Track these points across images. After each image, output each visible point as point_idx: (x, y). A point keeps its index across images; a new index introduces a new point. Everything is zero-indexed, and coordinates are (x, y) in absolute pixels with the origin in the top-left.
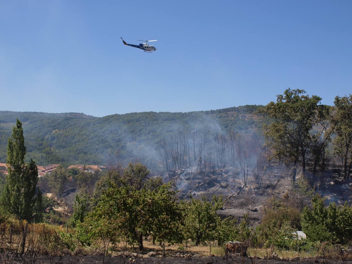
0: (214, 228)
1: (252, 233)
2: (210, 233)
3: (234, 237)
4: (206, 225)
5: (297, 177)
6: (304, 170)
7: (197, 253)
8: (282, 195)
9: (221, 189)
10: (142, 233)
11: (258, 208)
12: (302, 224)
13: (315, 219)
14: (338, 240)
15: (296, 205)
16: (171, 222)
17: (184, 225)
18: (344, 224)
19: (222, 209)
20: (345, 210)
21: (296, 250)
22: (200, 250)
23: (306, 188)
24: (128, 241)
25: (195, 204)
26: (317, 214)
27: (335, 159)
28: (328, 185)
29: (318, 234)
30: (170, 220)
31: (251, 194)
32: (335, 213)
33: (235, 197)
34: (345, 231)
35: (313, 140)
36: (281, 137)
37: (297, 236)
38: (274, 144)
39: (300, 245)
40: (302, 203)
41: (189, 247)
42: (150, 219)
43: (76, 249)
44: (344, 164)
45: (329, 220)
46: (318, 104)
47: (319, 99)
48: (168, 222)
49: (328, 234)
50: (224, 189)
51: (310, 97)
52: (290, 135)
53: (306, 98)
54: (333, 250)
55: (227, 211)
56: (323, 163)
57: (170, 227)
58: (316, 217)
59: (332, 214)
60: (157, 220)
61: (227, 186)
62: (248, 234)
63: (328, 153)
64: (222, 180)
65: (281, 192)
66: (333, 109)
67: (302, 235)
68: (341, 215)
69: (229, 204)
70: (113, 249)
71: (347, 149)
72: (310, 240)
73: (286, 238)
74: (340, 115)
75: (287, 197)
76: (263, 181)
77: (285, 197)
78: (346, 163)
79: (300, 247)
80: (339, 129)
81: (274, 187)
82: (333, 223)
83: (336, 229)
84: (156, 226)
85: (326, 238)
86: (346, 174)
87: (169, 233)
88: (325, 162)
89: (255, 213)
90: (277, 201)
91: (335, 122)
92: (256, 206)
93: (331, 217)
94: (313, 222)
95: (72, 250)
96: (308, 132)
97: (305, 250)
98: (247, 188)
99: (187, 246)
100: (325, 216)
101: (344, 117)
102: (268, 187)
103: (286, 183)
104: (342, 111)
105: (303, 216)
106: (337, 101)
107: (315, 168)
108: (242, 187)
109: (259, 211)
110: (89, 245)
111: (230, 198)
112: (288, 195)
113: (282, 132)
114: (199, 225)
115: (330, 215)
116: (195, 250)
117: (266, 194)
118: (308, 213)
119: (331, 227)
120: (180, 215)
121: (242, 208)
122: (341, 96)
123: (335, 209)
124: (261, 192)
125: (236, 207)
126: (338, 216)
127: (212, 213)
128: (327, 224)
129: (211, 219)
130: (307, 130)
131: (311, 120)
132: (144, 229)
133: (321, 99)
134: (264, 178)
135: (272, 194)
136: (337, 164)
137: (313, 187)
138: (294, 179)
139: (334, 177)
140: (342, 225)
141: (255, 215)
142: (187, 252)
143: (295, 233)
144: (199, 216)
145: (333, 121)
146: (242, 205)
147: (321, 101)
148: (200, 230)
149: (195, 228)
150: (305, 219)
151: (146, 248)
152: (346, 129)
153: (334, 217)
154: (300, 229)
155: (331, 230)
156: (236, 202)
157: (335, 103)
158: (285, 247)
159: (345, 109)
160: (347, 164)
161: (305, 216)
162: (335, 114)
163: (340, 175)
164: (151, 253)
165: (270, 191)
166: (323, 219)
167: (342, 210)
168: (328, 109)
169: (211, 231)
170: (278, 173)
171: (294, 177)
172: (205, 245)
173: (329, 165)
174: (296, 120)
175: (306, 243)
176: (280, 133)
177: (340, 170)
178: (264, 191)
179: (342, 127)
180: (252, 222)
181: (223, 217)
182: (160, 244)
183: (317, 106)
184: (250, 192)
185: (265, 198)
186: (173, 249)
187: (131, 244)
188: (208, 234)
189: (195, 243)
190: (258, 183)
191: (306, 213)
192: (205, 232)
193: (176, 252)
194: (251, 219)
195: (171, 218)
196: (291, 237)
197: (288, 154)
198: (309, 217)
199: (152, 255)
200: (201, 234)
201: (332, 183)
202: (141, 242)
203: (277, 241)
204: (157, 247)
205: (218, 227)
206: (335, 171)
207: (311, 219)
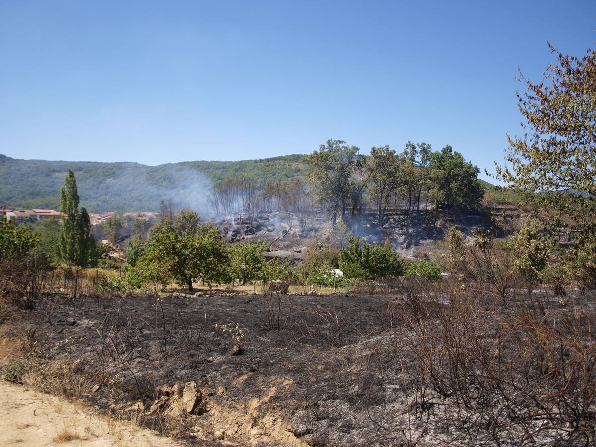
0: (259, 269)
1: (294, 272)
2: (256, 273)
3: (277, 277)
4: (252, 266)
5: (337, 221)
6: (343, 214)
7: (243, 292)
8: (324, 238)
9: (268, 232)
10: (191, 275)
11: (302, 249)
12: (340, 263)
13: (351, 258)
14: (371, 276)
15: (336, 246)
16: (218, 264)
17: (231, 267)
18: (376, 262)
19: (268, 251)
20: (377, 249)
21: (333, 287)
22: (247, 289)
23: (345, 230)
24: (178, 283)
25: (241, 247)
26: (352, 254)
27: (371, 204)
28: (365, 227)
29: (353, 271)
30: (217, 262)
31: (296, 236)
32: (368, 252)
33: (281, 240)
34: (377, 268)
35: (352, 187)
36: (322, 184)
37: (335, 274)
38: (317, 191)
39: (337, 282)
40: (341, 243)
41: (236, 286)
42: (198, 262)
43: (127, 291)
44: (379, 208)
45: (363, 259)
46: (357, 154)
47: (357, 149)
48: (215, 264)
49: (362, 271)
50: (271, 233)
51: (350, 147)
52: (331, 182)
53: (346, 148)
54: (365, 285)
55: (273, 252)
56: (361, 208)
57: (217, 269)
58: (352, 256)
59: (365, 253)
60: (205, 263)
61: (274, 230)
62: (291, 273)
63: (365, 199)
64: (269, 225)
65: (323, 235)
66: (370, 158)
67: (339, 272)
68: (373, 254)
69: (276, 247)
70: (163, 291)
71: (382, 195)
72: (346, 277)
73: (325, 276)
74: (375, 164)
75: (328, 239)
76: (307, 225)
77: (327, 239)
78: (380, 207)
79: (337, 283)
80: (374, 177)
81: (317, 230)
82: (367, 261)
83: (370, 267)
84: (204, 269)
85: (360, 275)
86: (380, 217)
87: (217, 275)
88: (363, 207)
89: (299, 254)
90: (319, 243)
91: (372, 170)
92: (300, 247)
93: (365, 256)
94: (349, 261)
95: (124, 293)
96: (347, 180)
97: (341, 286)
98: (292, 232)
99: (234, 286)
100: (360, 256)
101: (379, 165)
102: (311, 230)
103: (328, 227)
104: (377, 160)
105: (340, 255)
106: (374, 150)
107: (353, 212)
108: (288, 230)
109: (303, 253)
110: (139, 287)
111: (276, 240)
112: (329, 237)
113: (324, 180)
114: (246, 267)
115: (364, 254)
116: (242, 289)
117: (309, 236)
118: (345, 253)
119: (365, 265)
120: (226, 258)
121: (288, 250)
122: (377, 146)
123: (368, 249)
124: (305, 235)
125: (282, 249)
126: (370, 255)
127: (258, 254)
128: (361, 263)
129: (256, 260)
130: (346, 178)
131: (350, 169)
132: (192, 272)
133: (359, 149)
134: (308, 221)
135: (315, 237)
136: (373, 208)
137: (351, 229)
138: (335, 223)
139: (370, 221)
140: (374, 263)
141: (299, 256)
142: (233, 292)
143: (333, 272)
144: (245, 258)
145: (369, 169)
146: (287, 247)
147: (359, 151)
148: (246, 270)
149: (242, 270)
150: (342, 258)
151: (196, 289)
152: (380, 176)
153: (367, 256)
154: (338, 268)
155: (365, 268)
156: (282, 244)
157: (371, 152)
158: (324, 284)
159: (380, 159)
160: (382, 209)
161: (342, 256)
162: (371, 163)
163: (375, 218)
164: (199, 293)
165: (312, 233)
166: (358, 258)
167: (374, 250)
168: (365, 159)
169: (256, 271)
170: (320, 217)
171: (335, 221)
172: (252, 284)
173: (365, 210)
174: (336, 168)
175: (342, 280)
176: (322, 181)
177: (375, 214)
178: (307, 234)
179: (378, 175)
180: (296, 262)
181: (268, 258)
182: (209, 285)
183: (356, 156)
184: (294, 235)
185: (309, 240)
186: (220, 289)
187: (180, 285)
188: (254, 275)
189: (242, 282)
190: (302, 227)
191: (343, 253)
192: (251, 273)
193: (223, 292)
194: (295, 259)
195: (218, 260)
196: (329, 275)
197: (329, 200)
198: (346, 256)
199: (200, 296)
200: (248, 274)
201: (368, 226)
202: (190, 283)
203: (316, 279)
204: (206, 288)
205: (263, 268)
206: (371, 215)
207: (347, 258)
